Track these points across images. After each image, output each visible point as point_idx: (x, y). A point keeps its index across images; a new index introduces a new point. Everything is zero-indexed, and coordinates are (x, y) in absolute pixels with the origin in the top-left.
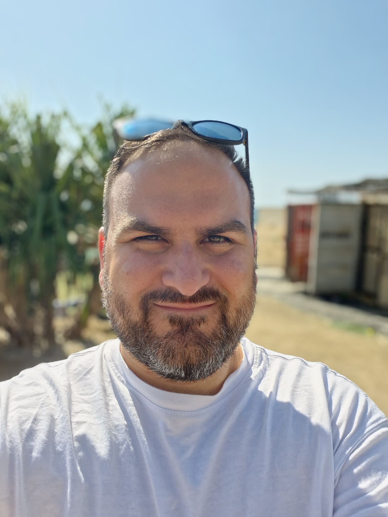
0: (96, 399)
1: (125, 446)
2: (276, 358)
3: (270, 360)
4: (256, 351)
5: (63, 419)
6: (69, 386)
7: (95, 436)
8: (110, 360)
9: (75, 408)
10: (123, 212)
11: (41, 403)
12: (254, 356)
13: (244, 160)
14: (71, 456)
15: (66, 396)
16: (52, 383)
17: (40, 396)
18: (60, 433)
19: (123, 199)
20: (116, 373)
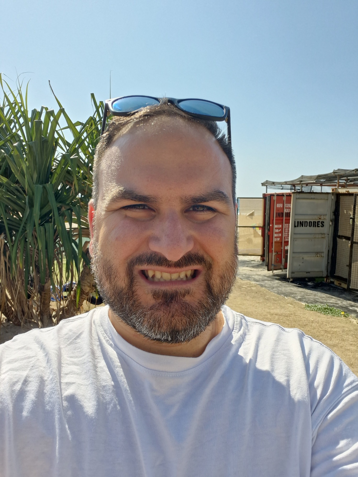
0: (85, 361)
1: (112, 405)
2: (255, 324)
3: (249, 326)
4: (237, 317)
5: (52, 380)
6: (60, 349)
7: (83, 396)
8: (99, 325)
9: (65, 370)
10: (112, 183)
11: (31, 365)
12: (234, 322)
13: (226, 136)
14: (59, 414)
15: (56, 359)
16: (43, 347)
17: (31, 359)
18: (49, 394)
19: (112, 170)
20: (105, 337)
